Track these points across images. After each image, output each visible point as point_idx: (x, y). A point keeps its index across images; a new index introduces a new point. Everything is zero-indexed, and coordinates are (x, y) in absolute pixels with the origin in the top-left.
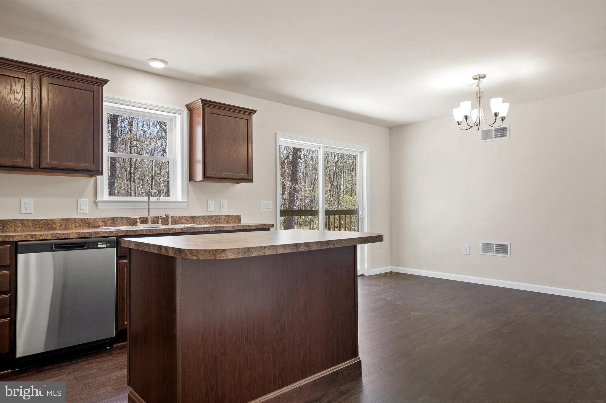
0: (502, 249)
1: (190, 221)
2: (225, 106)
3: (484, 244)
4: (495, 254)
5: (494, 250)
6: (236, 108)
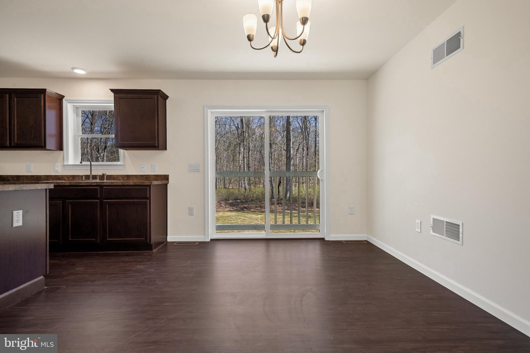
0: (453, 230)
1: (125, 178)
3: (434, 220)
4: (445, 237)
5: (443, 230)
6: (141, 91)
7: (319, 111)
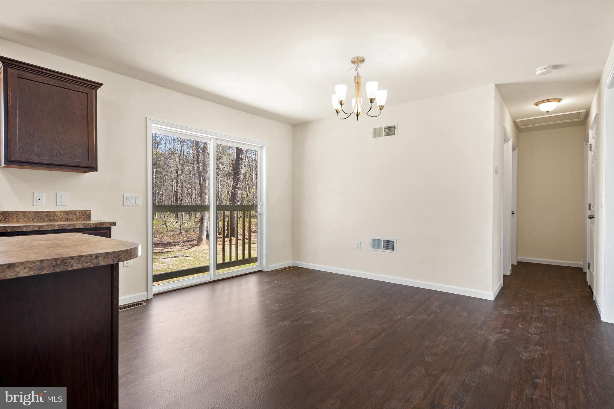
0: (389, 245)
2: (46, 71)
3: (373, 240)
4: (383, 250)
5: (381, 246)
6: (66, 77)
7: (259, 146)
